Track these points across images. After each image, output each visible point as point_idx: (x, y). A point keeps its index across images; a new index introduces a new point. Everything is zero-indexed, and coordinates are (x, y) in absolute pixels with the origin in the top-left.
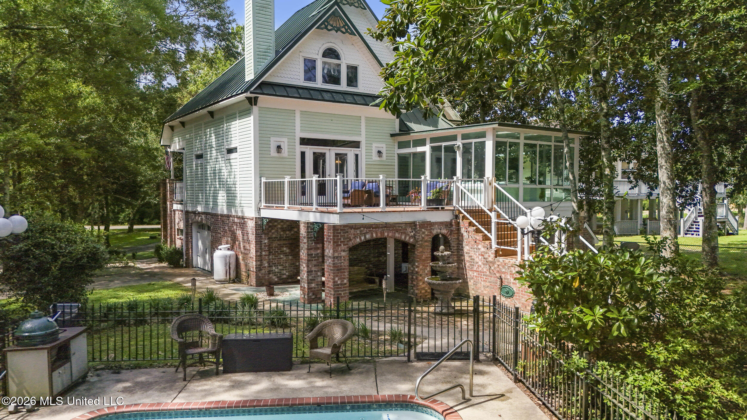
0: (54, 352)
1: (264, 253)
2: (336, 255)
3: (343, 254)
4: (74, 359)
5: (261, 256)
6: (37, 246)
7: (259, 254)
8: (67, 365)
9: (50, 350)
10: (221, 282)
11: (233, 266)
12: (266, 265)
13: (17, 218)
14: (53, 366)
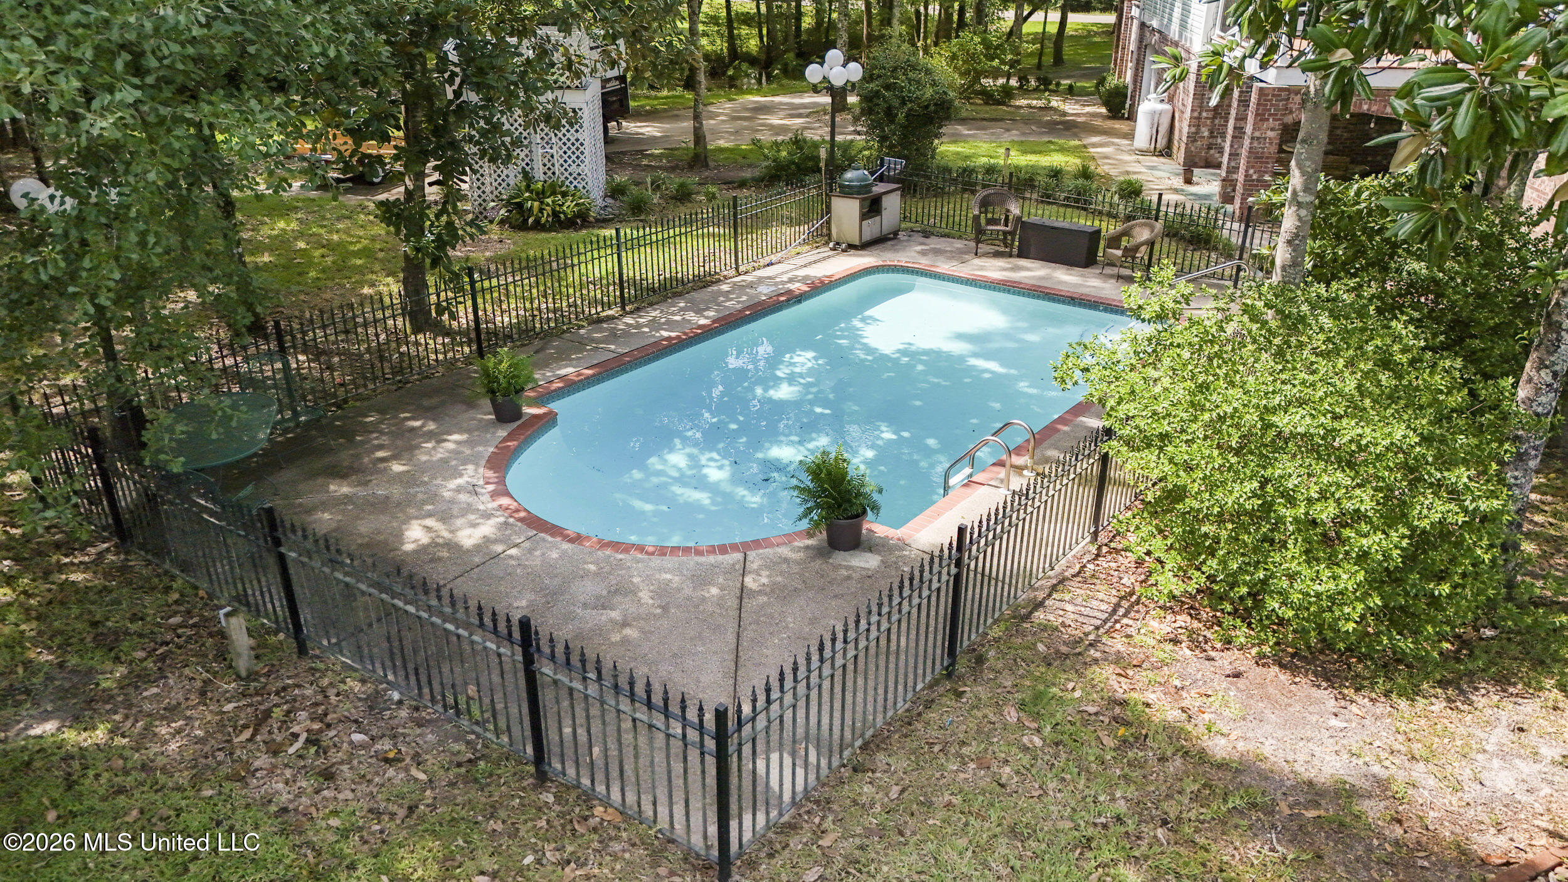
0: (867, 203)
1: (1204, 114)
2: (1257, 134)
3: (1270, 134)
4: (884, 213)
5: (1199, 118)
6: (888, 87)
7: (1196, 114)
8: (878, 218)
9: (862, 200)
10: (1143, 152)
11: (1164, 129)
12: (1206, 134)
13: (853, 65)
14: (864, 217)
